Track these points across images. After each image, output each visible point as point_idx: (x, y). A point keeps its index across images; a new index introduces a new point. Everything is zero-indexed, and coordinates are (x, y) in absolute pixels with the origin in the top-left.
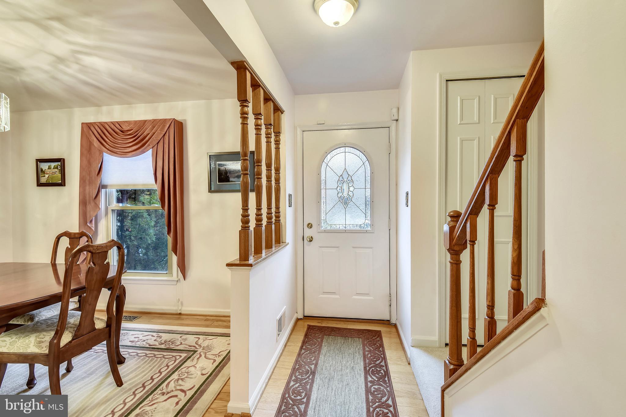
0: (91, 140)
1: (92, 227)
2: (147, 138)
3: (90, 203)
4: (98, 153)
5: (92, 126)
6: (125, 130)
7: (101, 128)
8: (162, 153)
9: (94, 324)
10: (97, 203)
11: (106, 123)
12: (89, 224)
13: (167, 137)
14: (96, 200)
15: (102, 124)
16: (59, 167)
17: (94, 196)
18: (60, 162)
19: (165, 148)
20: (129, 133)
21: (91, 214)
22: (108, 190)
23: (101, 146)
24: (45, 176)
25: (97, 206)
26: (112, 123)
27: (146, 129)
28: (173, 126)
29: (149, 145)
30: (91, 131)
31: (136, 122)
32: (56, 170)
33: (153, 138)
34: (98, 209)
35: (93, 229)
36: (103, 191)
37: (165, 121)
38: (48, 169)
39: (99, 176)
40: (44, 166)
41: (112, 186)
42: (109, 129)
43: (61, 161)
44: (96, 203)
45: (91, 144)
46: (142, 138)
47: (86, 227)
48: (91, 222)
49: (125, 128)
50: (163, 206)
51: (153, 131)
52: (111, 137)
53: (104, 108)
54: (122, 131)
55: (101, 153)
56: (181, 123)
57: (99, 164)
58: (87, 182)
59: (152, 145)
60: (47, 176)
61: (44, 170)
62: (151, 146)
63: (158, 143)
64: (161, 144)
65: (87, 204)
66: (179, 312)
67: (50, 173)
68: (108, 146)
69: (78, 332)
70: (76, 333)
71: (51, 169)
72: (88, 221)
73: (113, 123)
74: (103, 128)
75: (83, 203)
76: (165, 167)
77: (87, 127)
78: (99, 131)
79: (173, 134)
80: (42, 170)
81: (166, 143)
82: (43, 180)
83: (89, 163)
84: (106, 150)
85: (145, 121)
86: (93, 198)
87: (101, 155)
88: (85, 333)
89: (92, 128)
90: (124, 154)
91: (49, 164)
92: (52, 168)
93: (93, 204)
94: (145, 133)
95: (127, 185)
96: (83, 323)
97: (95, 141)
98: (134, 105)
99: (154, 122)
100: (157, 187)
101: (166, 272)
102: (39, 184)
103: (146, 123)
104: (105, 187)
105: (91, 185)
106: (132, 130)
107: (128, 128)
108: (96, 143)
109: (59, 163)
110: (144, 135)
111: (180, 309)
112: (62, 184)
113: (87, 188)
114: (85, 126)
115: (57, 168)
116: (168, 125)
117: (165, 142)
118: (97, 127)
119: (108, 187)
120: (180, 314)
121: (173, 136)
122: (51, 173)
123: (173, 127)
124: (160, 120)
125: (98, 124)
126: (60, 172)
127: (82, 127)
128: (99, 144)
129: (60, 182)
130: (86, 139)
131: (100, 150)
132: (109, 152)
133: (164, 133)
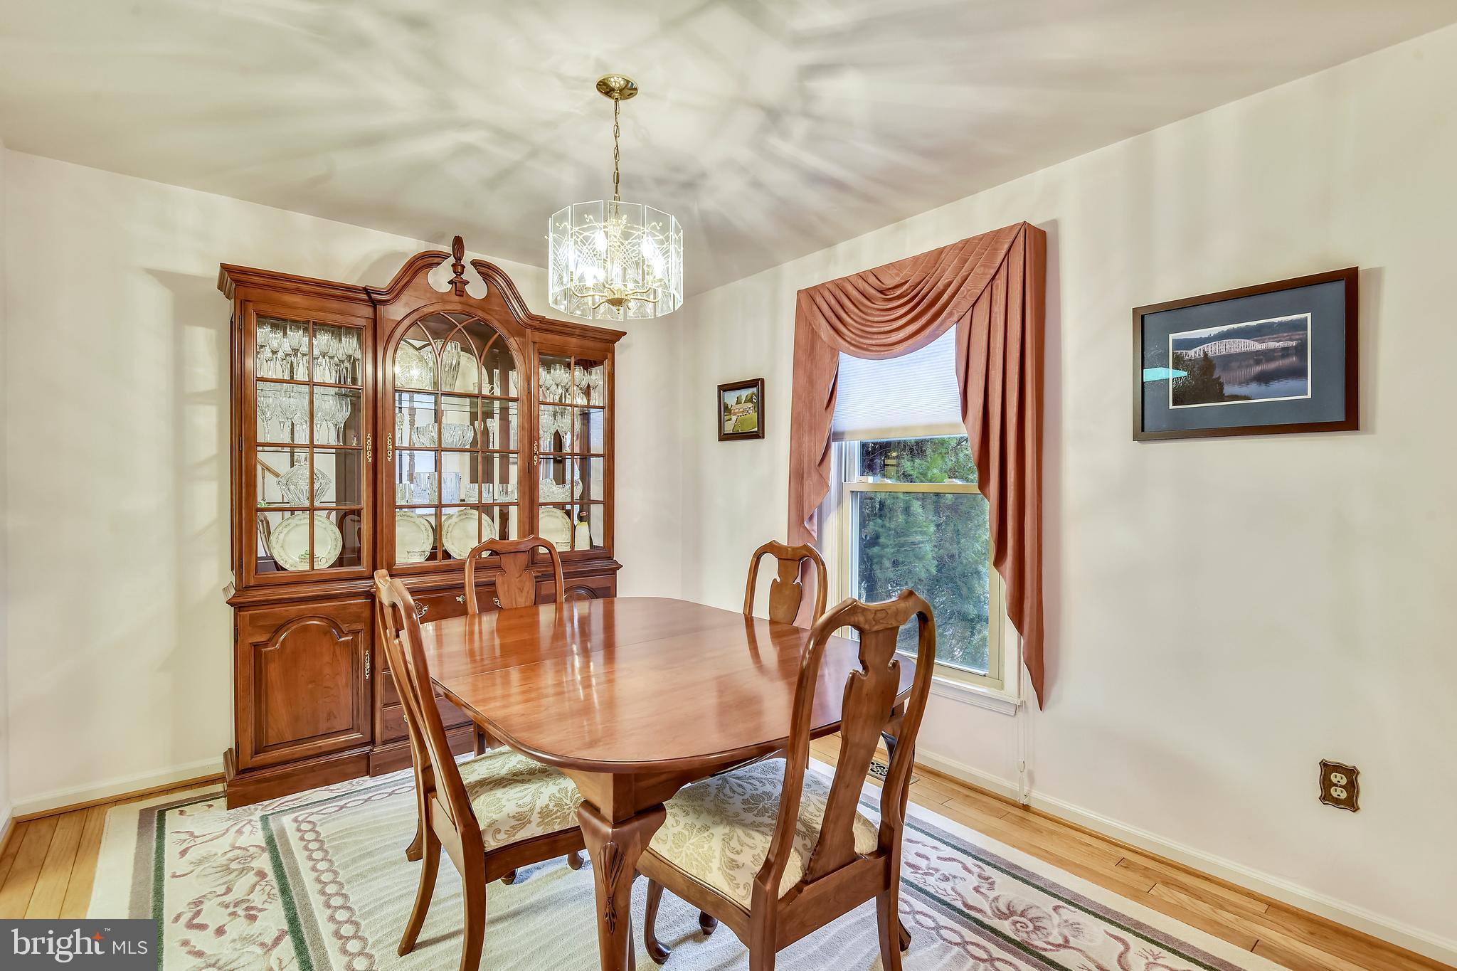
0: (816, 326)
1: (813, 530)
2: (946, 296)
3: (809, 473)
4: (828, 356)
5: (818, 293)
6: (890, 287)
7: (837, 293)
8: (986, 331)
9: (852, 841)
10: (824, 475)
11: (846, 279)
12: (807, 523)
13: (1000, 283)
14: (821, 467)
15: (839, 284)
16: (754, 397)
17: (818, 462)
18: (755, 386)
19: (993, 315)
20: (898, 292)
21: (811, 500)
22: (844, 443)
23: (836, 336)
24: (731, 419)
25: (824, 482)
26: (860, 276)
27: (944, 271)
28: (1022, 244)
29: (951, 314)
30: (815, 307)
31: (916, 260)
32: (750, 405)
33: (964, 291)
34: (825, 490)
35: (815, 535)
36: (834, 446)
37: (996, 236)
38: (736, 404)
39: (829, 409)
40: (730, 398)
41: (853, 433)
42: (854, 291)
43: (757, 383)
44: (821, 476)
45: (814, 334)
46: (934, 296)
47: (801, 529)
48: (811, 518)
49: (889, 282)
50: (983, 482)
51: (963, 273)
52: (856, 310)
53: (842, 247)
54: (881, 292)
55: (834, 352)
56: (1043, 234)
57: (830, 381)
58: (806, 428)
59: (958, 312)
60: (734, 418)
61: (729, 407)
62: (955, 318)
63: (974, 305)
64: (983, 305)
65: (805, 475)
66: (1024, 801)
67: (739, 412)
68: (851, 335)
69: (816, 861)
70: (812, 864)
71: (741, 403)
72: (806, 517)
73: (863, 275)
74: (841, 293)
75: (798, 476)
76: (992, 373)
77: (809, 297)
78: (833, 302)
79: (1022, 270)
80: (726, 407)
81: (996, 302)
82: (729, 428)
83: (811, 382)
84: (847, 345)
85: (941, 251)
86: (817, 464)
87: (835, 359)
88: (832, 867)
89: (819, 299)
90: (885, 350)
91: (737, 393)
92: (743, 401)
93: (815, 477)
94: (940, 285)
95: (889, 430)
96: (828, 837)
97: (824, 327)
98: (908, 220)
99: (966, 248)
100: (967, 432)
101: (983, 673)
102: (724, 437)
103: (943, 256)
104: (837, 436)
105: (813, 431)
106: (906, 282)
107: (897, 280)
108: (825, 333)
109: (755, 390)
110: (938, 288)
111: (1026, 791)
112: (758, 435)
113: (806, 439)
114: (803, 296)
115: (751, 400)
116: (1006, 246)
117: (994, 297)
118: (827, 294)
119: (847, 437)
120: (1026, 808)
121: (1022, 274)
122: (741, 412)
123: (1022, 247)
124: (981, 239)
125: (830, 286)
126: (756, 409)
127: (799, 301)
128: (832, 332)
129: (756, 429)
130: (806, 326)
131: (832, 349)
132: (852, 348)
133: (993, 271)
